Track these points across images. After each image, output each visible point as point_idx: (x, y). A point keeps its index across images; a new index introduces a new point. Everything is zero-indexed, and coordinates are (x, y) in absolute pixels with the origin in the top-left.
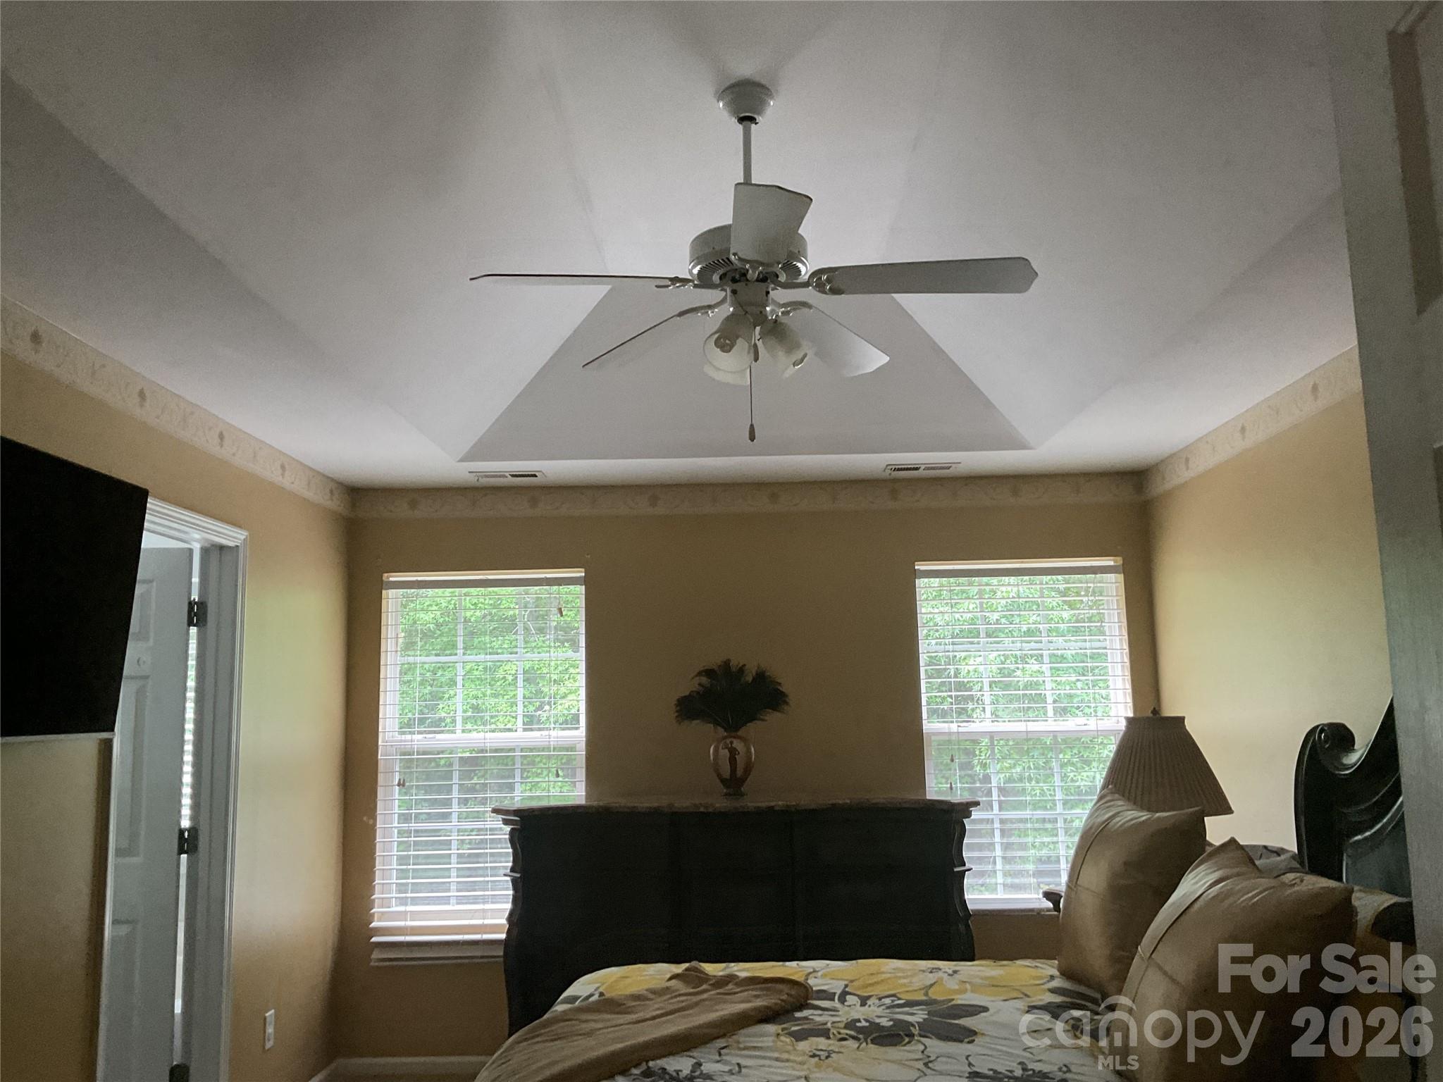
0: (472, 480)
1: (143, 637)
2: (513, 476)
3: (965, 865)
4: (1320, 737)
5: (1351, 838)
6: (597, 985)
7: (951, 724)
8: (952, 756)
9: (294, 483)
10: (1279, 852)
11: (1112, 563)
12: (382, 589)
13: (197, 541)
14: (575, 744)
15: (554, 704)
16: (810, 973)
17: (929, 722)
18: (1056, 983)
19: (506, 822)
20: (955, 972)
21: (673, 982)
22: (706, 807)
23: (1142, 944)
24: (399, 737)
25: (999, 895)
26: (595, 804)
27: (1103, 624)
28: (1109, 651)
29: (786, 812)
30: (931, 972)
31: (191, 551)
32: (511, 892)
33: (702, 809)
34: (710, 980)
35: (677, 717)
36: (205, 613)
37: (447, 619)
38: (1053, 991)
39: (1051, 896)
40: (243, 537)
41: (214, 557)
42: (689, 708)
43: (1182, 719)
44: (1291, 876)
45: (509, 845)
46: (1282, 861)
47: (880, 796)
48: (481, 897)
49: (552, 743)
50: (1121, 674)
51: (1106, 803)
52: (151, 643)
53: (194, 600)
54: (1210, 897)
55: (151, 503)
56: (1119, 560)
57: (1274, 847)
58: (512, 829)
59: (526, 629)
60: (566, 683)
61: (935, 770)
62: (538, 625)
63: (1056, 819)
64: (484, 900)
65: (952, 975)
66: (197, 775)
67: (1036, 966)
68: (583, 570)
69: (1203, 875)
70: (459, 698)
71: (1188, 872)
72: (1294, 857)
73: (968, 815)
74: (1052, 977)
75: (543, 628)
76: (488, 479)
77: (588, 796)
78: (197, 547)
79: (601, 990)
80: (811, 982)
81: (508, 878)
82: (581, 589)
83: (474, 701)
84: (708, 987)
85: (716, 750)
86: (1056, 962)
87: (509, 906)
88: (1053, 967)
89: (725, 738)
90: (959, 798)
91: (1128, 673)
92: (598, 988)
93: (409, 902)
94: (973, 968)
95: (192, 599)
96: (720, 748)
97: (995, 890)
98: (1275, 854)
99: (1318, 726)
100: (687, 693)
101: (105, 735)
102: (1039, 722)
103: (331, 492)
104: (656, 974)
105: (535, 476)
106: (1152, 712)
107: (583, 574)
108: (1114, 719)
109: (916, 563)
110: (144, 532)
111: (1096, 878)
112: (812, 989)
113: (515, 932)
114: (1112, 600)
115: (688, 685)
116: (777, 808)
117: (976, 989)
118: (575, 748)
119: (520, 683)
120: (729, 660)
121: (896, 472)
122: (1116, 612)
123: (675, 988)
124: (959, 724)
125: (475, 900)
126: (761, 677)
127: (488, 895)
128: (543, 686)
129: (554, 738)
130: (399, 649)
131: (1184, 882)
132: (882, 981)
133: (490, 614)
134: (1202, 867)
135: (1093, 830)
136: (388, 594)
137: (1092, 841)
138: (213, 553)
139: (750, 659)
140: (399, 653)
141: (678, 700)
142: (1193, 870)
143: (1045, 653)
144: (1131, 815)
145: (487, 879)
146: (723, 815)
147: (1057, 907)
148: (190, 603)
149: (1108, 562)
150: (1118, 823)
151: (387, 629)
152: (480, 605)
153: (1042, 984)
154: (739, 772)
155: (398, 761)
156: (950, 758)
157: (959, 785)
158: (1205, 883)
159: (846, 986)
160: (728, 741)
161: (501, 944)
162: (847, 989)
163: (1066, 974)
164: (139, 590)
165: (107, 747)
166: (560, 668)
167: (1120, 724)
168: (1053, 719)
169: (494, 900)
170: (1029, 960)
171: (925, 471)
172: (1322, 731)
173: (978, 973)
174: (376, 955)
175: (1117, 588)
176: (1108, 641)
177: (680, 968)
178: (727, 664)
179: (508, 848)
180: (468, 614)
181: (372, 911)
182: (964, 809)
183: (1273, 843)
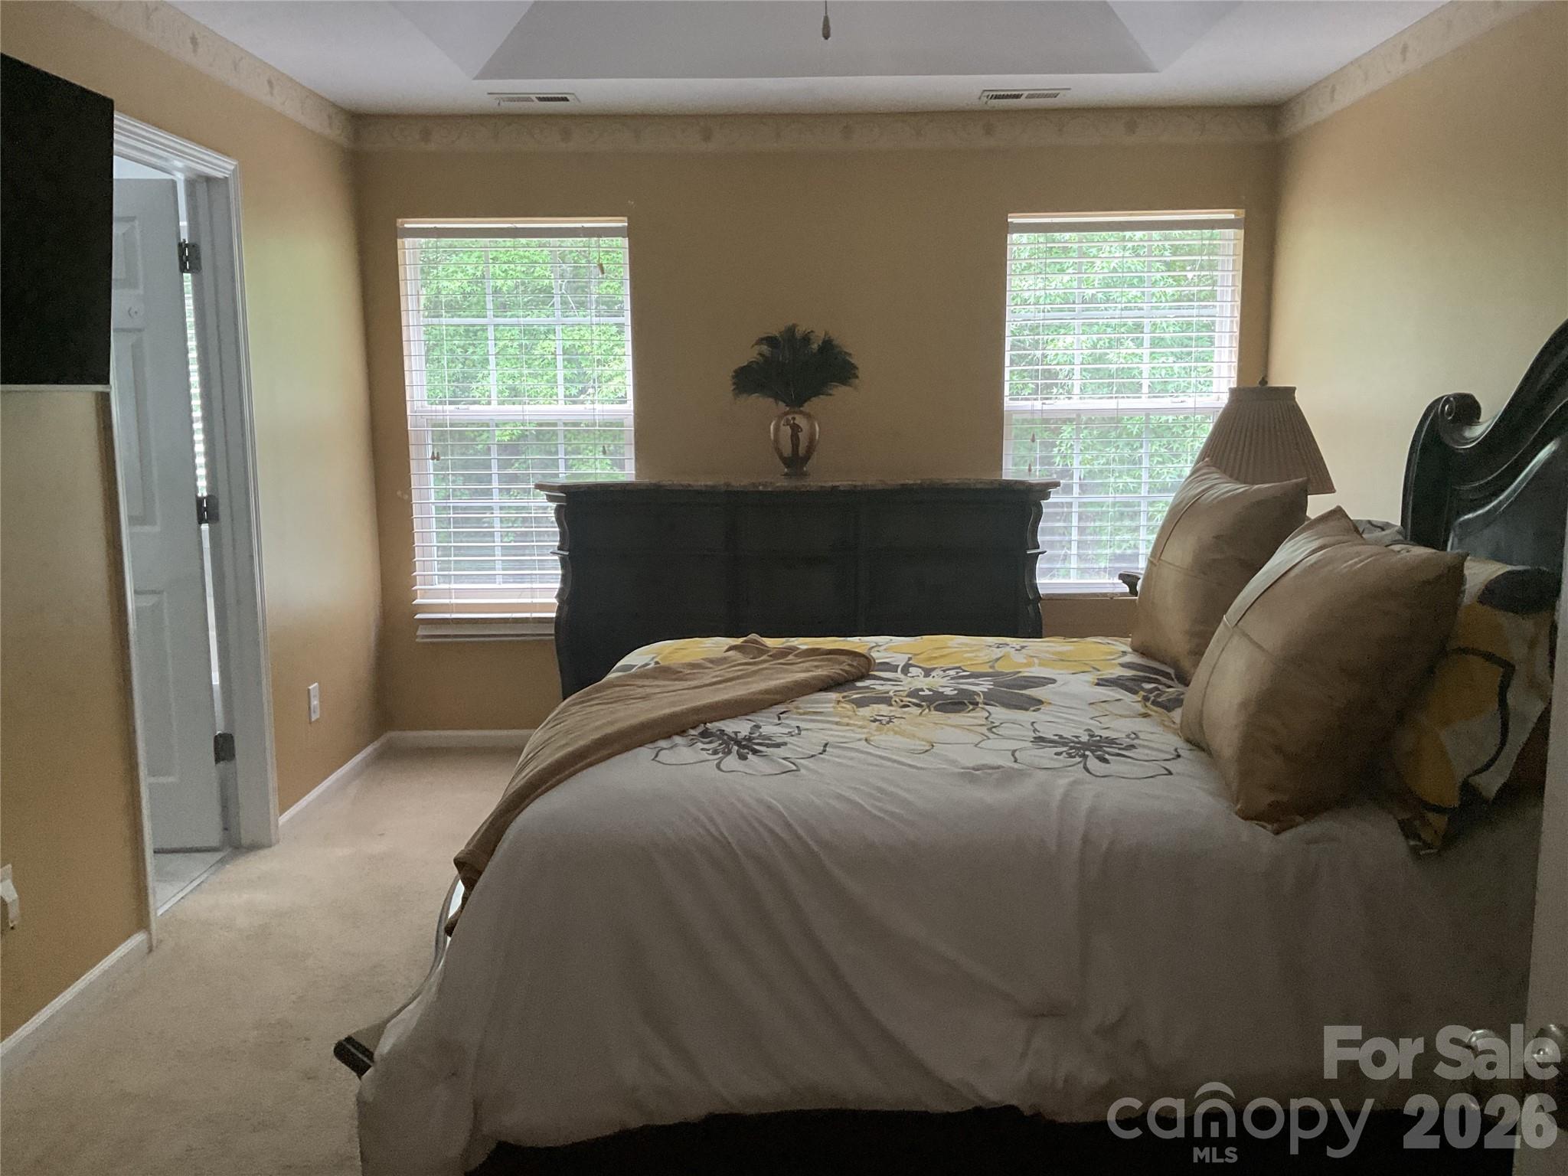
0: (490, 104)
1: (130, 283)
2: (540, 99)
3: (1038, 548)
4: (1443, 406)
5: (1460, 517)
6: (654, 655)
7: (1035, 402)
8: (1034, 435)
9: (287, 105)
10: (1383, 527)
11: (1232, 216)
12: (397, 237)
13: (179, 170)
14: (622, 419)
15: (599, 387)
16: (873, 647)
17: (1011, 399)
18: (1128, 659)
19: (551, 499)
20: (1023, 647)
21: (731, 653)
22: (765, 485)
23: (1227, 614)
24: (429, 407)
25: (1072, 579)
26: (647, 481)
27: (1215, 288)
28: (1217, 319)
29: (852, 492)
30: (998, 647)
31: (174, 183)
32: (560, 572)
33: (761, 488)
34: (768, 651)
35: (734, 389)
36: (198, 258)
37: (475, 288)
38: (1122, 665)
39: (1129, 579)
40: (232, 167)
41: (201, 189)
42: (748, 380)
43: (1292, 390)
44: (1397, 547)
45: (556, 525)
46: (1386, 535)
47: (951, 477)
48: (529, 577)
49: (597, 417)
50: (1227, 346)
51: (1200, 476)
52: (141, 291)
53: (185, 241)
54: (1308, 564)
55: (119, 119)
56: (1242, 213)
57: (1379, 522)
58: (558, 506)
59: (564, 303)
60: (611, 364)
61: (1013, 451)
62: (577, 299)
63: (1140, 502)
64: (531, 578)
65: (1020, 650)
66: (210, 441)
67: (1109, 644)
68: (626, 219)
69: (1304, 543)
70: (493, 377)
71: (1287, 540)
72: (1399, 532)
73: (1047, 496)
74: (1124, 653)
75: (584, 303)
76: (512, 104)
77: (637, 476)
78: (180, 178)
79: (656, 660)
80: (874, 654)
81: (557, 557)
82: (623, 242)
83: (510, 382)
84: (768, 658)
85: (777, 429)
86: (1130, 639)
87: (558, 585)
88: (1126, 644)
89: (786, 414)
90: (1037, 478)
91: (1236, 344)
92: (653, 658)
93: (453, 580)
94: (1041, 644)
95: (182, 240)
96: (781, 425)
97: (1068, 575)
98: (1380, 530)
99: (1443, 397)
100: (746, 364)
101: (100, 388)
102: (1131, 399)
103: (330, 117)
104: (716, 646)
105: (566, 99)
106: (1260, 383)
107: (626, 224)
108: (1215, 396)
109: (1009, 215)
110: (115, 157)
111: (1181, 553)
112: (874, 660)
113: (566, 608)
114: (1228, 260)
115: (748, 354)
116: (842, 488)
117: (1043, 664)
118: (623, 423)
119: (560, 363)
120: (794, 326)
121: (993, 101)
122: (1231, 274)
123: (734, 658)
124: (1044, 401)
125: (521, 578)
126: (828, 345)
127: (536, 574)
128: (586, 366)
129: (599, 411)
130: (422, 307)
131: (1281, 550)
132: (948, 654)
133: (523, 284)
134: (1304, 535)
135: (1183, 504)
136: (403, 243)
137: (1180, 517)
138: (201, 185)
139: (816, 324)
140: (421, 313)
141: (735, 371)
142: (1290, 540)
143: (1146, 321)
144: (1227, 488)
145: (534, 558)
146: (785, 493)
147: (1133, 591)
148: (180, 245)
149: (1228, 215)
150: (1208, 498)
151: (406, 284)
152: (511, 272)
153: (1113, 659)
154: (802, 451)
155: (430, 433)
156: (1031, 437)
157: (1038, 467)
158: (1306, 550)
159: (910, 659)
160: (790, 417)
161: (551, 622)
162: (910, 662)
163: (1141, 650)
164: (117, 230)
165: (104, 401)
166: (604, 347)
167: (1220, 401)
168: (1147, 395)
169: (541, 580)
170: (1100, 637)
171: (1027, 100)
172: (1447, 401)
173: (1048, 649)
174: (421, 631)
175: (1235, 245)
176: (1218, 309)
177: (739, 641)
178: (791, 330)
179: (555, 527)
180: (499, 283)
181: (414, 588)
182: (1043, 490)
183: (1377, 518)
